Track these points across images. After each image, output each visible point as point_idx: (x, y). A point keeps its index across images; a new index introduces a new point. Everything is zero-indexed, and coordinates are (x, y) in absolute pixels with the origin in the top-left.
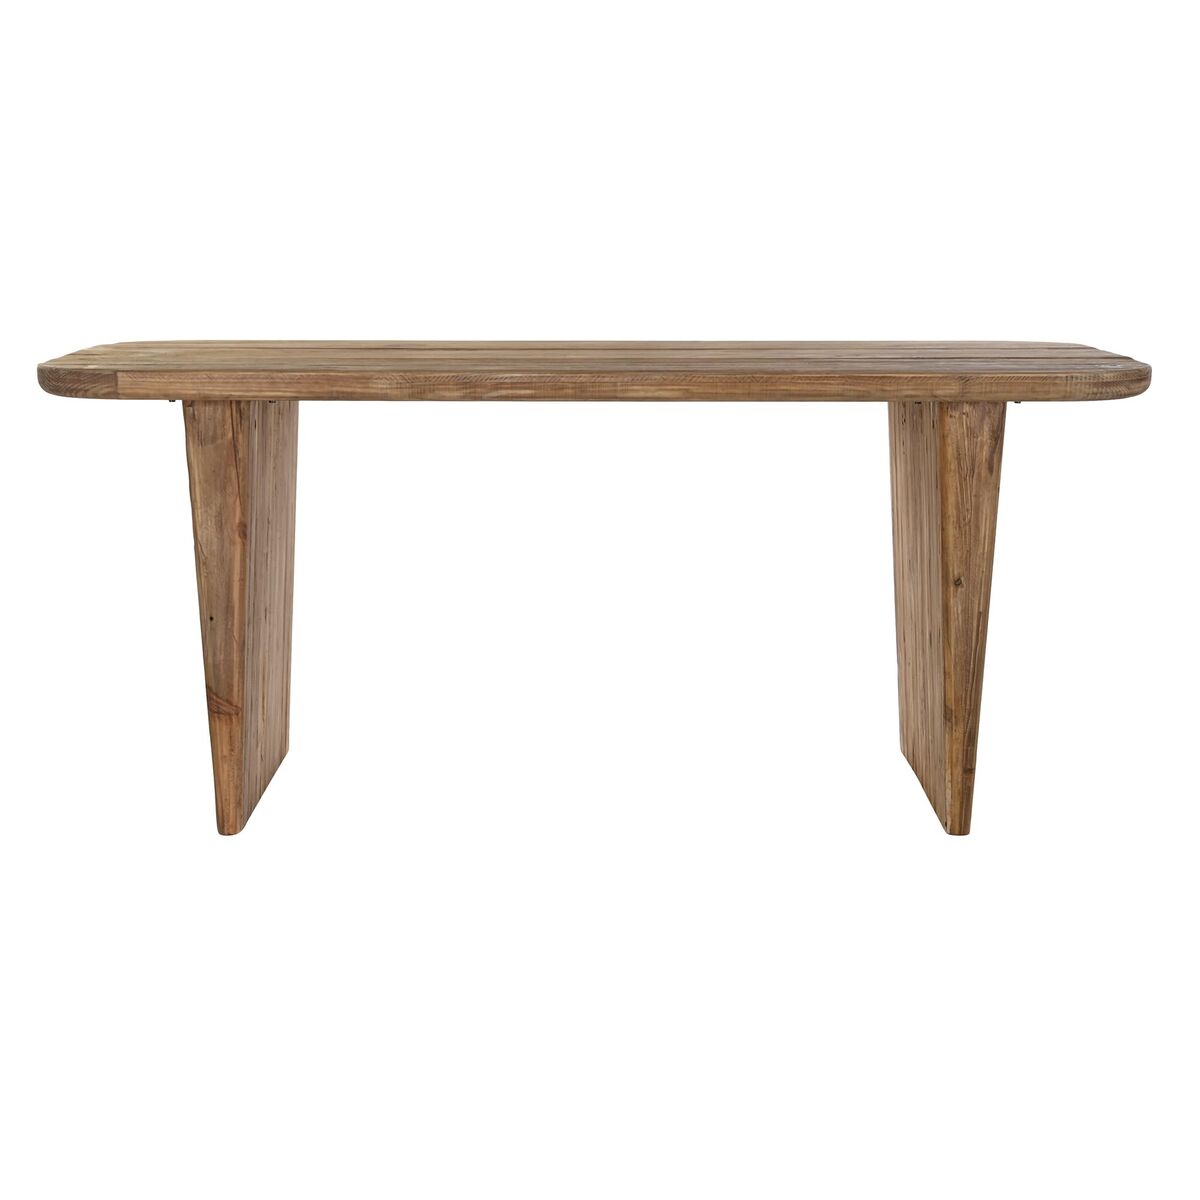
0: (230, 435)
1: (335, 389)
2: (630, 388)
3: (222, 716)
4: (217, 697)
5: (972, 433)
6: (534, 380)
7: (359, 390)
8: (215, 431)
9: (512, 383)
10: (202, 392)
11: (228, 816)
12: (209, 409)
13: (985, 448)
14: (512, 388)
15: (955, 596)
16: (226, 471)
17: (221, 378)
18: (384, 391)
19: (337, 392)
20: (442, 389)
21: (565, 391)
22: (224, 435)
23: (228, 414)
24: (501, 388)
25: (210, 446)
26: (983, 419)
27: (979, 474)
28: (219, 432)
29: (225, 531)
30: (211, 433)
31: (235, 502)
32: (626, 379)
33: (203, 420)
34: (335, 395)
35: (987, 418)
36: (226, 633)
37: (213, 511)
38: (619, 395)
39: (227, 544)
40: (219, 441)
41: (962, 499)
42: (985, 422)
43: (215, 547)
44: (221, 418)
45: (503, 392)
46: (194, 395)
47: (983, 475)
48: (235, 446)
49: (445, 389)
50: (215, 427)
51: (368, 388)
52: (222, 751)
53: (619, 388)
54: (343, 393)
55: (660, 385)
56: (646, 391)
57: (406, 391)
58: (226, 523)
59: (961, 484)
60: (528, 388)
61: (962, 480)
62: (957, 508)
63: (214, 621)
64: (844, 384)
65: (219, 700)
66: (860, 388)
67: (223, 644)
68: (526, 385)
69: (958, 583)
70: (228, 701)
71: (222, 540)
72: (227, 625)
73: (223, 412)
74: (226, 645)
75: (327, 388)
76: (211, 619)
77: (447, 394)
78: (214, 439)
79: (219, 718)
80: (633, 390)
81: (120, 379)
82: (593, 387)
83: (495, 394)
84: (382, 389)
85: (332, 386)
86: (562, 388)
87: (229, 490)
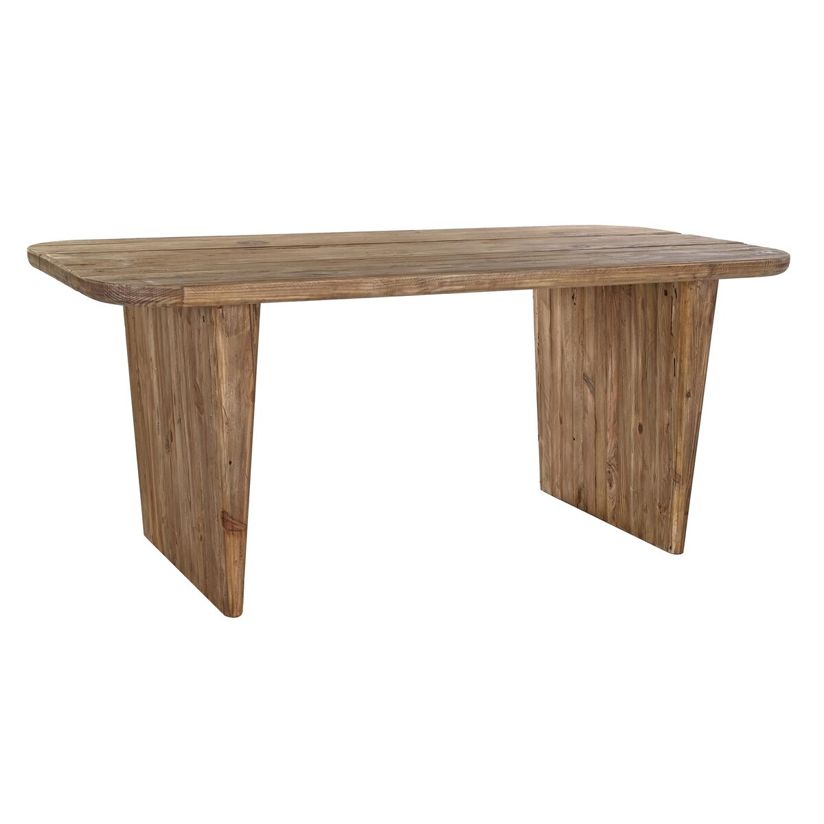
0: (249, 328)
1: (337, 292)
2: (524, 281)
3: (235, 532)
4: (232, 518)
5: (701, 299)
6: (466, 278)
7: (352, 292)
8: (238, 326)
9: (451, 282)
10: (244, 299)
11: (237, 603)
12: (234, 310)
13: (708, 308)
14: (451, 285)
15: (686, 403)
16: (244, 355)
17: (259, 288)
18: (368, 292)
19: (337, 294)
20: (406, 289)
21: (484, 285)
22: (244, 327)
23: (247, 312)
24: (445, 286)
25: (234, 337)
26: (708, 289)
27: (704, 326)
28: (240, 325)
29: (242, 398)
30: (235, 328)
31: (250, 377)
32: (521, 275)
33: (229, 317)
34: (335, 296)
35: (710, 289)
36: (240, 472)
37: (235, 383)
38: (516, 286)
39: (243, 407)
40: (241, 333)
41: (694, 341)
42: (709, 291)
43: (235, 410)
44: (242, 315)
45: (445, 288)
46: (238, 301)
47: (706, 325)
48: (252, 336)
49: (409, 288)
50: (238, 322)
51: (358, 290)
52: (234, 558)
53: (517, 282)
54: (341, 294)
55: (542, 278)
56: (532, 283)
57: (383, 291)
58: (243, 392)
59: (694, 332)
60: (461, 285)
61: (695, 329)
62: (691, 348)
63: (232, 464)
64: (646, 273)
65: (234, 521)
66: (654, 275)
67: (238, 480)
68: (460, 283)
69: (688, 395)
70: (239, 521)
71: (240, 404)
72: (241, 466)
73: (244, 311)
74: (239, 481)
75: (331, 291)
76: (230, 463)
77: (409, 291)
78: (237, 331)
79: (233, 534)
80: (525, 283)
81: (186, 293)
82: (501, 282)
83: (439, 290)
84: (368, 290)
85: (335, 290)
86: (482, 284)
87: (247, 367)
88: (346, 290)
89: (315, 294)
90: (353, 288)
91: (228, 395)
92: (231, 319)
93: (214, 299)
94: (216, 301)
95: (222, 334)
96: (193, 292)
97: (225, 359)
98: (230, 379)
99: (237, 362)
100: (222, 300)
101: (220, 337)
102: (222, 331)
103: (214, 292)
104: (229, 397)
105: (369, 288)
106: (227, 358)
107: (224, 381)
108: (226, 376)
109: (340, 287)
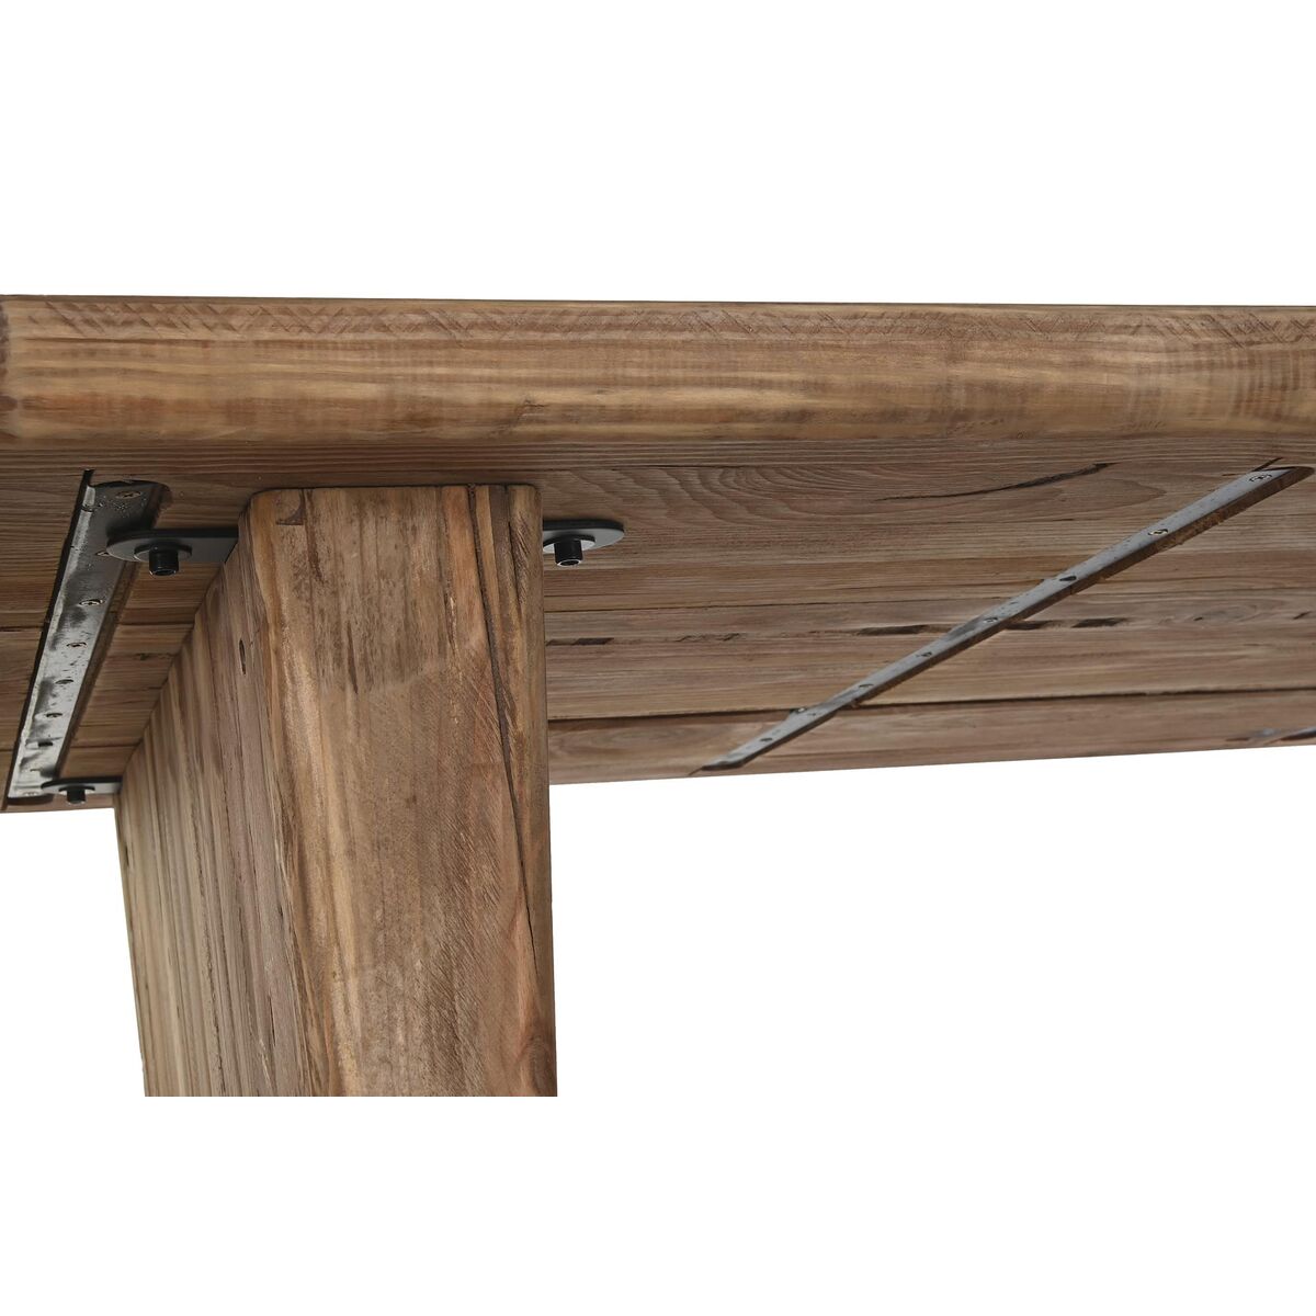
88: (1022, 363)
89: (837, 378)
90: (1057, 358)
91: (377, 1050)
92: (365, 588)
93: (206, 379)
94: (223, 393)
95: (317, 680)
96: (64, 332)
97: (346, 825)
98: (383, 947)
99: (420, 840)
100: (265, 390)
101: (306, 691)
102: (317, 654)
103: (203, 334)
104: (384, 1060)
105: (1150, 359)
106: (357, 826)
107: (350, 959)
108: (359, 927)
109: (980, 349)
